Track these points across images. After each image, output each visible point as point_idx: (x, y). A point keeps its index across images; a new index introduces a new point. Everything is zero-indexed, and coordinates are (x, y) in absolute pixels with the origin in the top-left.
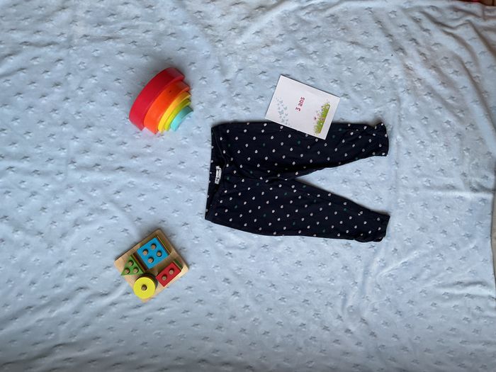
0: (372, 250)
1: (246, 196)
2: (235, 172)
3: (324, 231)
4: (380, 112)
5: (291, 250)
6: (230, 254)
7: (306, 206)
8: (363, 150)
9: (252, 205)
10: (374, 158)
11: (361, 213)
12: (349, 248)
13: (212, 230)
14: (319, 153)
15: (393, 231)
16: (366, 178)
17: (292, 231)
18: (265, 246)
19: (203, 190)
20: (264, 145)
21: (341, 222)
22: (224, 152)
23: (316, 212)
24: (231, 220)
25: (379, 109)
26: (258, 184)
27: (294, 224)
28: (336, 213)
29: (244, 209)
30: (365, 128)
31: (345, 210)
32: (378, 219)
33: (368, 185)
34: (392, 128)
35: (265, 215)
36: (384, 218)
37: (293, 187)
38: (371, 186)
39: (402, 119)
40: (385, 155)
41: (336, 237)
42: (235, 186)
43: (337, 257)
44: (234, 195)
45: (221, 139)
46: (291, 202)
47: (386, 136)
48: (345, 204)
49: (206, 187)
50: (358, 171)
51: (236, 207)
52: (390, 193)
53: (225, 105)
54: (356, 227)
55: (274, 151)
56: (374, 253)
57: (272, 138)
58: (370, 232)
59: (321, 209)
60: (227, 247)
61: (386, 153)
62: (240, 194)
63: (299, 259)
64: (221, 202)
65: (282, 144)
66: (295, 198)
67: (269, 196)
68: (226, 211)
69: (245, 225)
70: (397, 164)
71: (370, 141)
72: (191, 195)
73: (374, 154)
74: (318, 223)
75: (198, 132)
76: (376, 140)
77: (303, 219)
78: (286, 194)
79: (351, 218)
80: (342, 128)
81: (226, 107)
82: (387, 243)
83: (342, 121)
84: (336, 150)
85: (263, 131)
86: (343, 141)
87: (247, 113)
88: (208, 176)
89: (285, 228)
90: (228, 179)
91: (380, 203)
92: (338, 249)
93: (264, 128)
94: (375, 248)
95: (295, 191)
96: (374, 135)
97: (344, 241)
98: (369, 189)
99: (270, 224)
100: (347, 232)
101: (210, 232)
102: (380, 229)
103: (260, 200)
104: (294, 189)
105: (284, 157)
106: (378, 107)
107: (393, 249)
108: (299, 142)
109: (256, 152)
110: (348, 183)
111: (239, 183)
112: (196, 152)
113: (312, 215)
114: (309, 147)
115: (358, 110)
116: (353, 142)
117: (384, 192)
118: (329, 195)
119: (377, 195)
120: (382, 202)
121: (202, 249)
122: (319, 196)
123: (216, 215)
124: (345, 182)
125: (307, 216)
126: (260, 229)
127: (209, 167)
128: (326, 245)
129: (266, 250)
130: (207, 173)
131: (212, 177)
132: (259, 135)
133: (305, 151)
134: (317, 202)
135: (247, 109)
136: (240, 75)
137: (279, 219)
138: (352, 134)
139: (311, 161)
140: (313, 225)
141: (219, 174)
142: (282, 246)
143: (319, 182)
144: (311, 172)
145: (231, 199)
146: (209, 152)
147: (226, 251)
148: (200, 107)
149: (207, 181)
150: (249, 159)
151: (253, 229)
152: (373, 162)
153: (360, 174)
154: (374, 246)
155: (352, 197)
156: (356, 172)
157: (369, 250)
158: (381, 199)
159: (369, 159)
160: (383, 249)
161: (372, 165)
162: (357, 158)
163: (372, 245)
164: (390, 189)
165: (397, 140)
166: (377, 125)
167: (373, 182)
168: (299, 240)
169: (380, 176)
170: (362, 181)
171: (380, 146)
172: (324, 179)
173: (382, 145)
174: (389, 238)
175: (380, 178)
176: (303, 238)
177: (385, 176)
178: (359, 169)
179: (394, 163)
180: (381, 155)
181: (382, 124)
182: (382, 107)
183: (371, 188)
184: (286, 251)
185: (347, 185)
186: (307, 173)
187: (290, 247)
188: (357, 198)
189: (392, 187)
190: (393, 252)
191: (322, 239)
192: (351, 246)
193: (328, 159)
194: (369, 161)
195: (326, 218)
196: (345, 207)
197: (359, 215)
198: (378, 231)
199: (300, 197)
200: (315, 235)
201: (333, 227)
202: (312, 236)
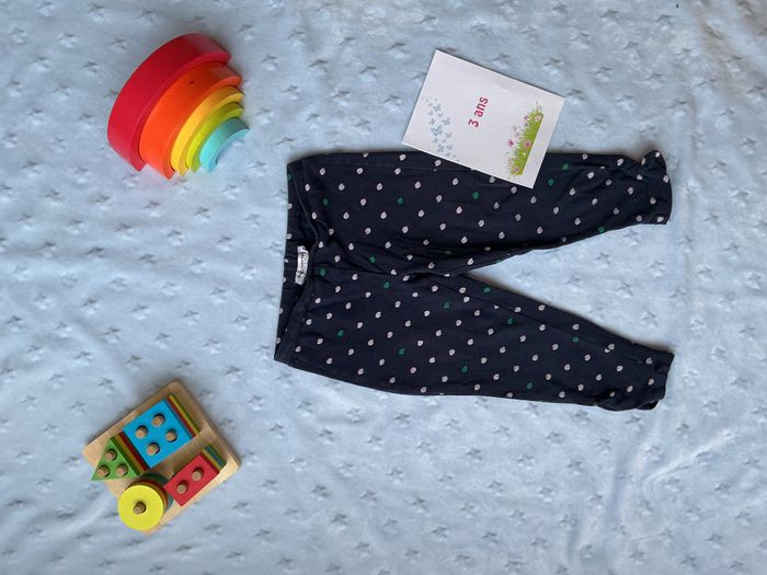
0: (635, 427)
1: (362, 309)
2: (337, 259)
3: (530, 386)
4: (652, 128)
5: (460, 425)
6: (329, 433)
7: (491, 332)
8: (616, 211)
9: (375, 329)
10: (640, 229)
11: (612, 347)
12: (584, 423)
13: (290, 382)
14: (518, 217)
15: (681, 386)
16: (622, 271)
17: (460, 386)
18: (403, 417)
19: (271, 297)
20: (400, 201)
21: (567, 367)
22: (314, 216)
23: (513, 345)
24: (329, 361)
25: (649, 122)
26: (387, 285)
27: (465, 369)
28: (555, 347)
29: (357, 339)
30: (620, 162)
31: (576, 340)
32: (649, 361)
33: (626, 287)
34: (678, 164)
35: (402, 352)
36: (662, 358)
37: (463, 290)
38: (632, 289)
39: (700, 145)
40: (664, 222)
41: (556, 399)
42: (338, 289)
43: (559, 442)
44: (337, 307)
45: (307, 188)
46: (459, 323)
47: (666, 179)
48: (576, 327)
49: (277, 291)
50: (603, 256)
51: (340, 333)
52: (673, 305)
53: (315, 116)
54: (599, 378)
55: (421, 214)
56: (638, 433)
57: (418, 185)
58: (630, 389)
59: (523, 339)
60: (322, 419)
61: (667, 216)
62: (348, 306)
63: (475, 447)
64: (309, 322)
65: (439, 198)
66: (466, 314)
67: (411, 309)
68: (320, 341)
69: (361, 372)
70: (690, 240)
71: (631, 191)
72: (246, 308)
73: (639, 218)
74: (516, 369)
75: (261, 174)
76: (643, 190)
77: (484, 360)
78: (447, 306)
79: (588, 358)
80: (569, 163)
81: (319, 119)
82: (665, 411)
83: (568, 148)
84: (556, 210)
85: (398, 171)
86: (572, 192)
87: (364, 133)
88: (281, 268)
89: (445, 379)
90: (323, 273)
91: (652, 326)
92: (559, 425)
93: (399, 164)
94: (641, 422)
95: (466, 299)
96: (639, 178)
97: (574, 408)
98: (627, 296)
99: (413, 370)
100: (581, 388)
101: (286, 386)
102: (651, 382)
103: (393, 319)
104: (465, 295)
105: (443, 227)
106: (647, 117)
107: (678, 425)
108: (476, 195)
109: (384, 216)
110: (581, 283)
111: (346, 283)
112: (256, 216)
113: (503, 350)
114: (496, 205)
115: (605, 125)
116: (593, 193)
117: (660, 302)
118: (541, 308)
119: (644, 308)
120: (655, 323)
121: (269, 424)
122: (518, 310)
123: (298, 350)
124: (575, 280)
125: (493, 354)
126: (392, 380)
127: (283, 248)
128: (534, 416)
129: (405, 425)
130: (279, 260)
131: (290, 269)
132: (388, 178)
133: (489, 215)
134: (515, 324)
135: (363, 124)
136: (348, 49)
137: (432, 360)
138: (591, 175)
139: (502, 235)
140: (506, 371)
141: (303, 262)
142: (439, 417)
143: (519, 281)
144: (502, 258)
145: (329, 316)
146: (284, 215)
147: (320, 428)
148: (264, 121)
149: (280, 279)
150: (368, 231)
151: (377, 381)
152: (638, 237)
153: (608, 263)
154: (638, 419)
155: (591, 312)
156: (599, 259)
157: (628, 426)
158: (654, 316)
159: (627, 230)
160: (657, 425)
161: (635, 243)
162: (601, 229)
163: (634, 418)
164: (675, 296)
165: (688, 189)
166: (645, 157)
167: (635, 280)
168: (476, 406)
169: (652, 267)
170: (613, 277)
171: (653, 202)
172: (528, 274)
173: (658, 200)
174: (670, 402)
175: (651, 271)
176: (484, 400)
177: (663, 267)
178: (606, 253)
179: (683, 239)
180: (654, 222)
181: (658, 155)
182: (656, 119)
183: (631, 293)
184: (448, 427)
185: (579, 286)
186: (493, 261)
187: (456, 419)
188: (602, 316)
189: (677, 291)
190: (679, 432)
191: (524, 404)
192: (588, 419)
193: (540, 231)
194: (628, 236)
195: (535, 358)
196: (575, 333)
197: (607, 351)
198: (647, 387)
199: (477, 313)
200: (510, 395)
201: (549, 377)
202: (503, 395)
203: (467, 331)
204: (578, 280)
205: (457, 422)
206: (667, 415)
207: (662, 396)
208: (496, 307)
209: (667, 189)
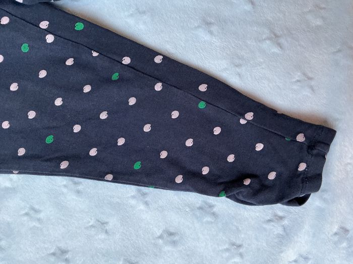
0: (277, 229)
3: (137, 166)
5: (41, 215)
11: (250, 116)
12: (208, 219)
21: (189, 143)
23: (119, 109)
27: (50, 140)
28: (175, 114)
32: (300, 138)
37: (44, 25)
38: (282, 41)
41: (170, 184)
43: (174, 243)
46: (43, 74)
48: (203, 88)
58: (272, 176)
59: (132, 101)
63: (62, 245)
74: (121, 142)
77: (77, 128)
79: (217, 131)
89: (22, 152)
91: (307, 92)
92: (176, 220)
94: (286, 222)
97: (194, 198)
98: (276, 50)
100: (205, 171)
102: (302, 167)
104: (48, 31)
107: (335, 228)
110: (214, 29)
117: (319, 60)
119: (298, 67)
120: (312, 88)
122: (127, 60)
125: (90, 119)
128: (142, 207)
140: (107, 145)
142: (14, 203)
143: (131, 21)
154: (281, 218)
155: (226, 69)
157: (268, 226)
158: (310, 79)
160: (307, 227)
163: (276, 215)
164: (339, 51)
168: (65, 190)
172: (144, 12)
174: (326, 196)
176: (75, 183)
183: (280, 45)
184: (25, 218)
187: (37, 207)
188: (239, 75)
190: (336, 238)
191: (129, 190)
192: (214, 214)
195: (147, 128)
196: (201, 96)
197: (243, 122)
198: (295, 174)
199: (70, 62)
200: (110, 177)
201: (164, 155)
202: (100, 177)
203: (55, 85)
205: (37, 211)
206: (321, 214)
207: (317, 188)
208: (95, 54)
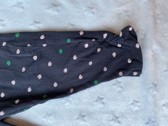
4: (126, 12)
8: (105, 69)
10: (123, 80)
14: (40, 77)
16: (112, 108)
25: (124, 8)
30: (105, 35)
33: (116, 119)
34: (145, 35)
39: (159, 21)
40: (138, 75)
47: (137, 46)
50: (100, 99)
61: (139, 72)
70: (156, 85)
71: (114, 54)
73: (121, 73)
76: (122, 54)
80: (71, 38)
83: (70, 28)
84: (66, 70)
86: (75, 58)
96: (119, 46)
106: (123, 4)
108: (9, 63)
114: (24, 69)
115: (94, 11)
124: (82, 116)
138: (86, 46)
139: (29, 90)
152: (121, 84)
153: (103, 103)
156: (96, 101)
159: (114, 81)
161: (120, 89)
162: (96, 82)
165: (153, 51)
166: (122, 31)
167: (122, 113)
169: (132, 104)
170: (106, 113)
171: (129, 61)
173: (133, 60)
175: (132, 107)
177: (139, 104)
178: (102, 97)
179: (151, 86)
180: (131, 75)
181: (130, 29)
182: (129, 5)
185: (85, 121)
186: (22, 110)
189: (150, 120)
193: (55, 85)
194: (115, 84)
204: (83, 116)
209: (139, 52)
